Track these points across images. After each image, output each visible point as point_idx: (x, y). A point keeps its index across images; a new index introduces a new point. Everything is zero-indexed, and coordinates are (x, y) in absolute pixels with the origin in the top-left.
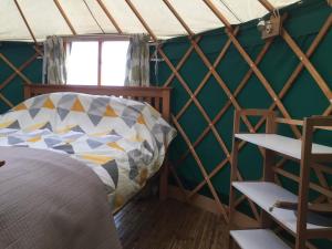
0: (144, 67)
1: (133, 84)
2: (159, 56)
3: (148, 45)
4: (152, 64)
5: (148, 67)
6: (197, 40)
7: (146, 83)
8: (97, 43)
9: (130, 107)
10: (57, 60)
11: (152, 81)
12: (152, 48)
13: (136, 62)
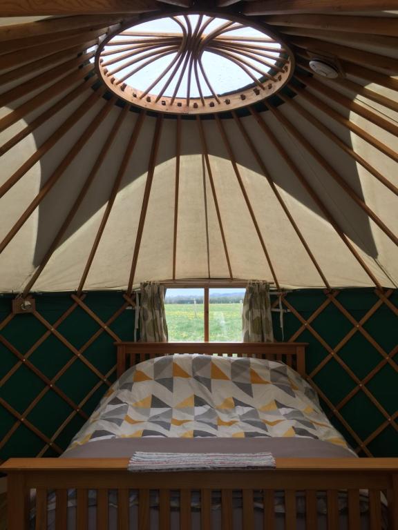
0: (267, 319)
1: (255, 339)
2: (285, 307)
3: (268, 294)
4: (275, 316)
5: (270, 319)
6: (335, 294)
7: (270, 337)
8: (202, 290)
9: (274, 370)
10: (157, 312)
11: (277, 336)
12: (274, 298)
13: (257, 313)
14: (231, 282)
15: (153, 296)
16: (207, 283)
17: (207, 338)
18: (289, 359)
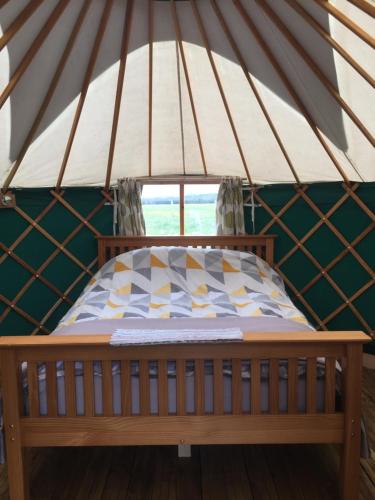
0: (239, 213)
1: (228, 232)
2: (256, 202)
3: (241, 189)
4: (247, 210)
5: (242, 213)
6: (304, 189)
7: (242, 230)
8: (178, 187)
10: (135, 207)
12: (246, 193)
13: (230, 208)
14: (205, 178)
15: (130, 192)
16: (183, 179)
17: (182, 231)
18: (259, 250)
